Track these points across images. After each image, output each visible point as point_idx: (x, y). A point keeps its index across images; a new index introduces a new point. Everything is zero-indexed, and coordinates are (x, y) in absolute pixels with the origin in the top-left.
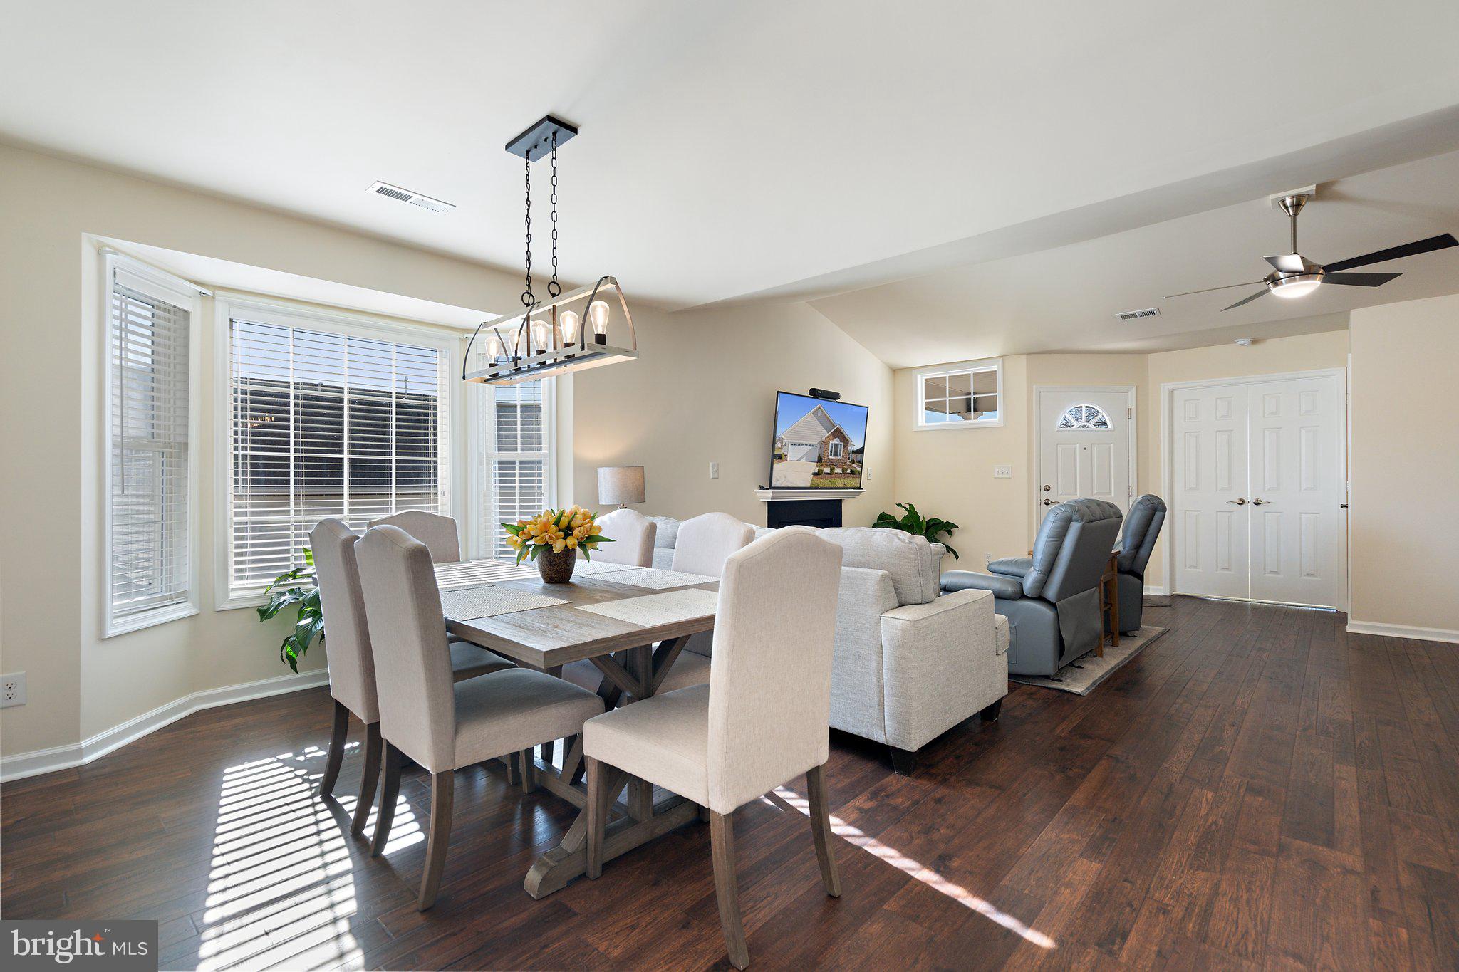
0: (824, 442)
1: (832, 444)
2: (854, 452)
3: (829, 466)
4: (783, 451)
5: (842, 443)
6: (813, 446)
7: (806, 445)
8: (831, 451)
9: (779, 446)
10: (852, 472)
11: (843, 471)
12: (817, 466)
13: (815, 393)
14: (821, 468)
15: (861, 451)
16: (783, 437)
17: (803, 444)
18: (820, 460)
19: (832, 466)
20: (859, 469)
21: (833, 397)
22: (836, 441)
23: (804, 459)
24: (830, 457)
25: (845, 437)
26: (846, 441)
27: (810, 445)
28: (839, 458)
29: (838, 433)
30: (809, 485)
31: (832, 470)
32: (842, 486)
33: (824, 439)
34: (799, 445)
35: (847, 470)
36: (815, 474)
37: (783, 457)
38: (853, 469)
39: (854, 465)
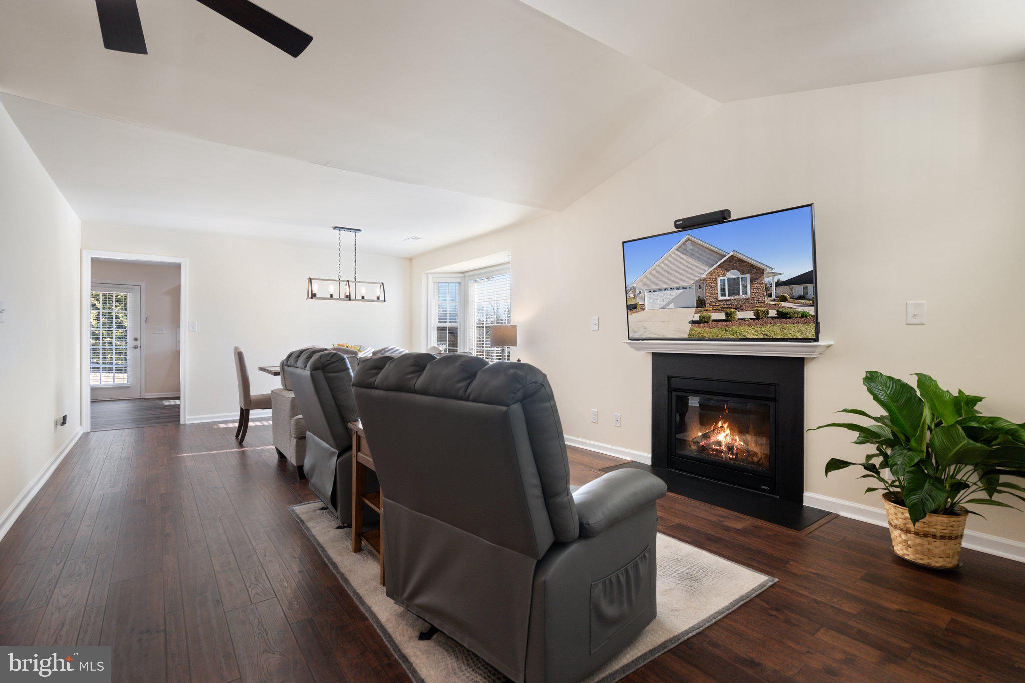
0: (705, 280)
1: (723, 281)
2: (779, 284)
3: (722, 309)
4: (638, 300)
5: (748, 276)
6: (684, 288)
7: (672, 289)
8: (723, 290)
9: (632, 296)
10: (783, 315)
11: (757, 314)
12: (696, 313)
13: (686, 225)
14: (705, 314)
15: (809, 278)
16: (635, 285)
17: (666, 289)
18: (700, 304)
19: (727, 310)
20: (811, 310)
21: (721, 217)
22: (732, 274)
23: (672, 306)
24: (720, 298)
25: (753, 266)
26: (756, 272)
27: (679, 288)
28: (744, 296)
29: (735, 262)
30: (686, 336)
31: (727, 314)
32: (761, 336)
33: (704, 276)
34: (660, 290)
35: (768, 313)
36: (694, 322)
37: (639, 307)
38: (784, 310)
39: (784, 304)
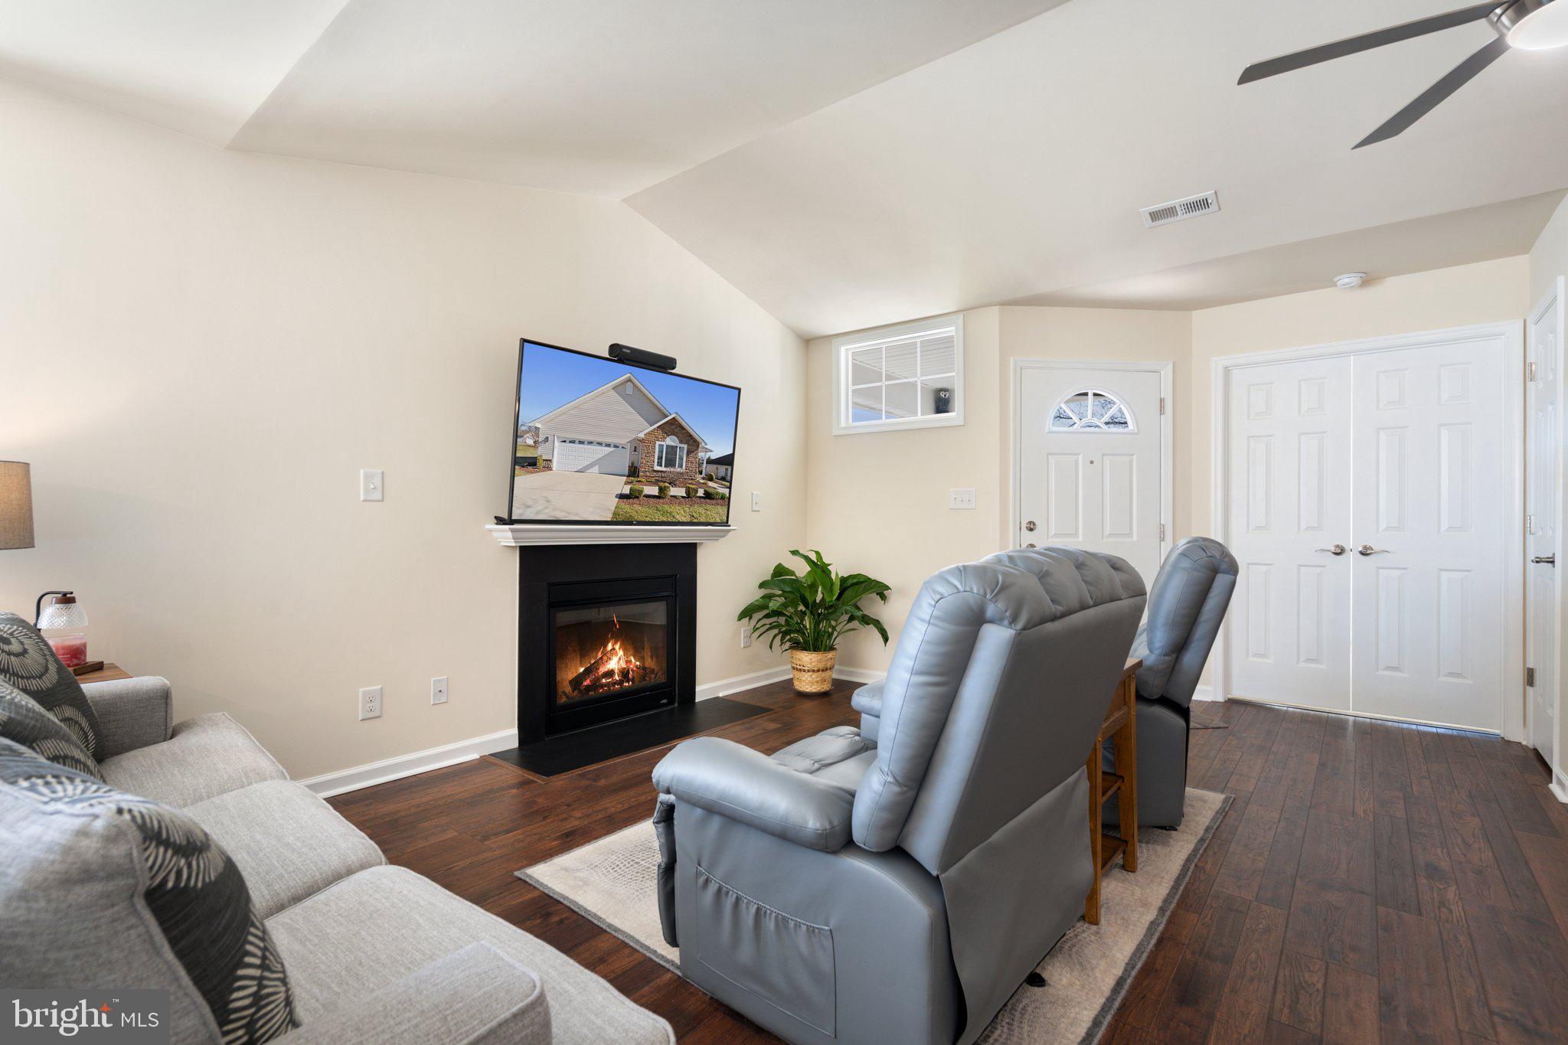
0: (642, 441)
1: (661, 446)
2: (710, 462)
3: (655, 483)
4: (541, 452)
5: (685, 446)
6: (616, 446)
7: (600, 444)
8: (660, 458)
9: (530, 442)
10: (708, 496)
11: (688, 492)
12: (627, 483)
13: (620, 355)
14: (638, 487)
15: (728, 461)
16: (538, 425)
17: (590, 443)
18: (633, 472)
19: (662, 484)
20: (726, 491)
21: (662, 364)
22: (671, 441)
23: (596, 469)
24: (657, 468)
25: (691, 436)
26: (693, 443)
27: (608, 445)
28: (679, 470)
29: (674, 427)
30: (608, 517)
31: (661, 490)
32: (687, 519)
33: (642, 435)
34: (581, 442)
35: (697, 491)
36: (622, 497)
37: (540, 464)
38: (710, 490)
39: (710, 484)
